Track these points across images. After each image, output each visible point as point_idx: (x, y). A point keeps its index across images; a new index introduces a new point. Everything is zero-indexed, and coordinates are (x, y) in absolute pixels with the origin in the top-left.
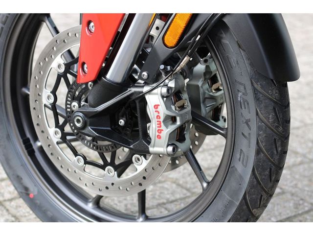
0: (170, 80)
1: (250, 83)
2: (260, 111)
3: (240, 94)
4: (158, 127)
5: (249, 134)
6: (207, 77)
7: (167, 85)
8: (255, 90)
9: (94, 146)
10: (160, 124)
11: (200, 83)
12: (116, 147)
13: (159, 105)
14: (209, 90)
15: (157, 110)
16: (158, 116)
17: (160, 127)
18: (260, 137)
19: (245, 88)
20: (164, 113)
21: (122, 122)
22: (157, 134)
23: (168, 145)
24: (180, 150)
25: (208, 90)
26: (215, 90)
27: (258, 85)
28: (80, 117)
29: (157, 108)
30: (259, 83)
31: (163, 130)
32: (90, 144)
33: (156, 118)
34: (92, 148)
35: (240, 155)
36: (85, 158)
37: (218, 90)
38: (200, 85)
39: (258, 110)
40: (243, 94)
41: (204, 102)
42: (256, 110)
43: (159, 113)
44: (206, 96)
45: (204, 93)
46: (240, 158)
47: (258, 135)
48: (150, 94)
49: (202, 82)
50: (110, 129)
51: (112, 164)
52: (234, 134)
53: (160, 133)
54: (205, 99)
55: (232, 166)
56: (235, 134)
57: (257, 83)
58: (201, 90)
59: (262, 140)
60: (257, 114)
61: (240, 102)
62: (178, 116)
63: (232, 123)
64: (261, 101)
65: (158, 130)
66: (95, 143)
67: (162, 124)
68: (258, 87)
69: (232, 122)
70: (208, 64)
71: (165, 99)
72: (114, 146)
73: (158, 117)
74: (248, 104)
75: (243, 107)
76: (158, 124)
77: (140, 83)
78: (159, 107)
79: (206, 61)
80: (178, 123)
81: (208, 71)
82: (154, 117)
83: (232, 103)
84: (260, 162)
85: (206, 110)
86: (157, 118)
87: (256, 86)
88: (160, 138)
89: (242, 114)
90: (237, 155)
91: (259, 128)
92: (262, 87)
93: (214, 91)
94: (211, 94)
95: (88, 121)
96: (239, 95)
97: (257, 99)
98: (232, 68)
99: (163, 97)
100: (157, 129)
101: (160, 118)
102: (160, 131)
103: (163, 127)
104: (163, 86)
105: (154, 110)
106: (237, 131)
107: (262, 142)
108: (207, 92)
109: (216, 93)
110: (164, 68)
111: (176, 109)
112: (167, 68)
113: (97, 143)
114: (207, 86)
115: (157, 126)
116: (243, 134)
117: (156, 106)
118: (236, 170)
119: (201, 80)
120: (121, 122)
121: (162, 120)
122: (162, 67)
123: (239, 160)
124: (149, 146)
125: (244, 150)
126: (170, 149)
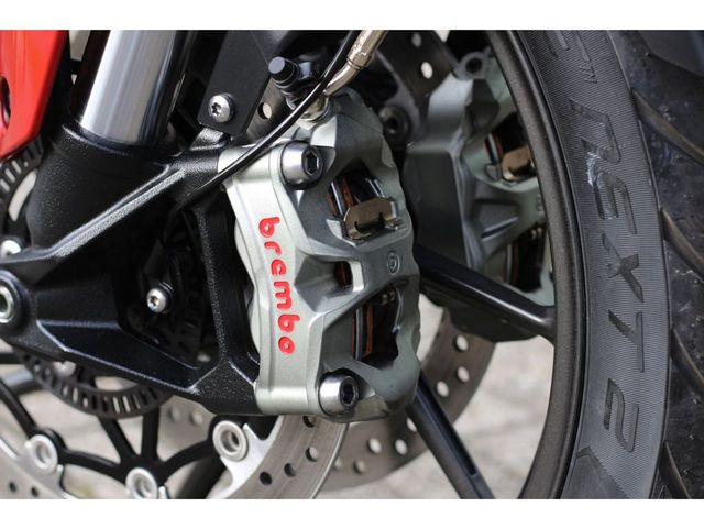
0: (319, 121)
1: (629, 108)
2: (676, 220)
3: (593, 158)
4: (279, 306)
5: (639, 316)
6: (482, 122)
7: (306, 141)
8: (650, 134)
9: (83, 395)
10: (286, 293)
11: (453, 147)
12: (155, 397)
13: (276, 220)
14: (493, 174)
15: (269, 239)
16: (275, 263)
17: (288, 304)
18: (683, 328)
19: (610, 132)
20: (298, 250)
21: (158, 298)
22: (279, 333)
23: (323, 377)
24: (374, 394)
25: (485, 171)
26: (515, 172)
27: (660, 114)
28: (6, 285)
29: (271, 231)
30: (664, 108)
31: (297, 318)
32: (71, 392)
33: (269, 269)
34: (79, 406)
35: (609, 404)
36: (58, 441)
37: (526, 172)
38: (454, 154)
39: (669, 218)
40: (604, 158)
41: (473, 215)
42: (661, 215)
43: (278, 250)
44: (481, 193)
45: (472, 183)
46: (608, 416)
47: (675, 319)
48: (241, 179)
49: (462, 143)
50: (115, 326)
51: (149, 458)
52: (579, 320)
53: (290, 328)
54: (476, 205)
55: (578, 448)
56: (584, 320)
57: (654, 105)
58: (460, 172)
59: (691, 337)
60: (665, 233)
61: (596, 190)
62: (354, 259)
63: (572, 280)
64: (677, 179)
65: (282, 319)
66: (87, 387)
67: (294, 293)
68: (663, 123)
69: (571, 273)
70: (481, 75)
71: (299, 194)
72: (149, 394)
73: (278, 266)
74: (626, 194)
75: (607, 211)
76: (278, 295)
77: (207, 143)
78: (276, 226)
79: (474, 67)
80: (359, 287)
81: (481, 99)
82: (263, 268)
83: (566, 200)
84: (688, 427)
85: (481, 247)
86: (274, 272)
87: (653, 119)
88: (291, 349)
89: (604, 236)
90: (597, 405)
91: (677, 290)
92: (679, 122)
93: (508, 176)
94: (499, 185)
95: (34, 298)
96: (590, 163)
97: (660, 171)
98: (554, 54)
99: (290, 186)
100: (278, 313)
101: (283, 271)
102: (288, 322)
103: (299, 305)
104: (287, 145)
105: (261, 239)
106: (590, 309)
107: (691, 346)
108: (481, 177)
109: (519, 182)
110: (287, 70)
111: (346, 235)
112: (298, 71)
113: (93, 385)
114: (480, 157)
115: (277, 301)
116: (613, 319)
117: (268, 225)
118: (596, 461)
119: (459, 132)
120: (154, 299)
121: (291, 276)
122: (277, 65)
123: (607, 424)
124: (254, 385)
125: (622, 382)
126: (332, 390)
